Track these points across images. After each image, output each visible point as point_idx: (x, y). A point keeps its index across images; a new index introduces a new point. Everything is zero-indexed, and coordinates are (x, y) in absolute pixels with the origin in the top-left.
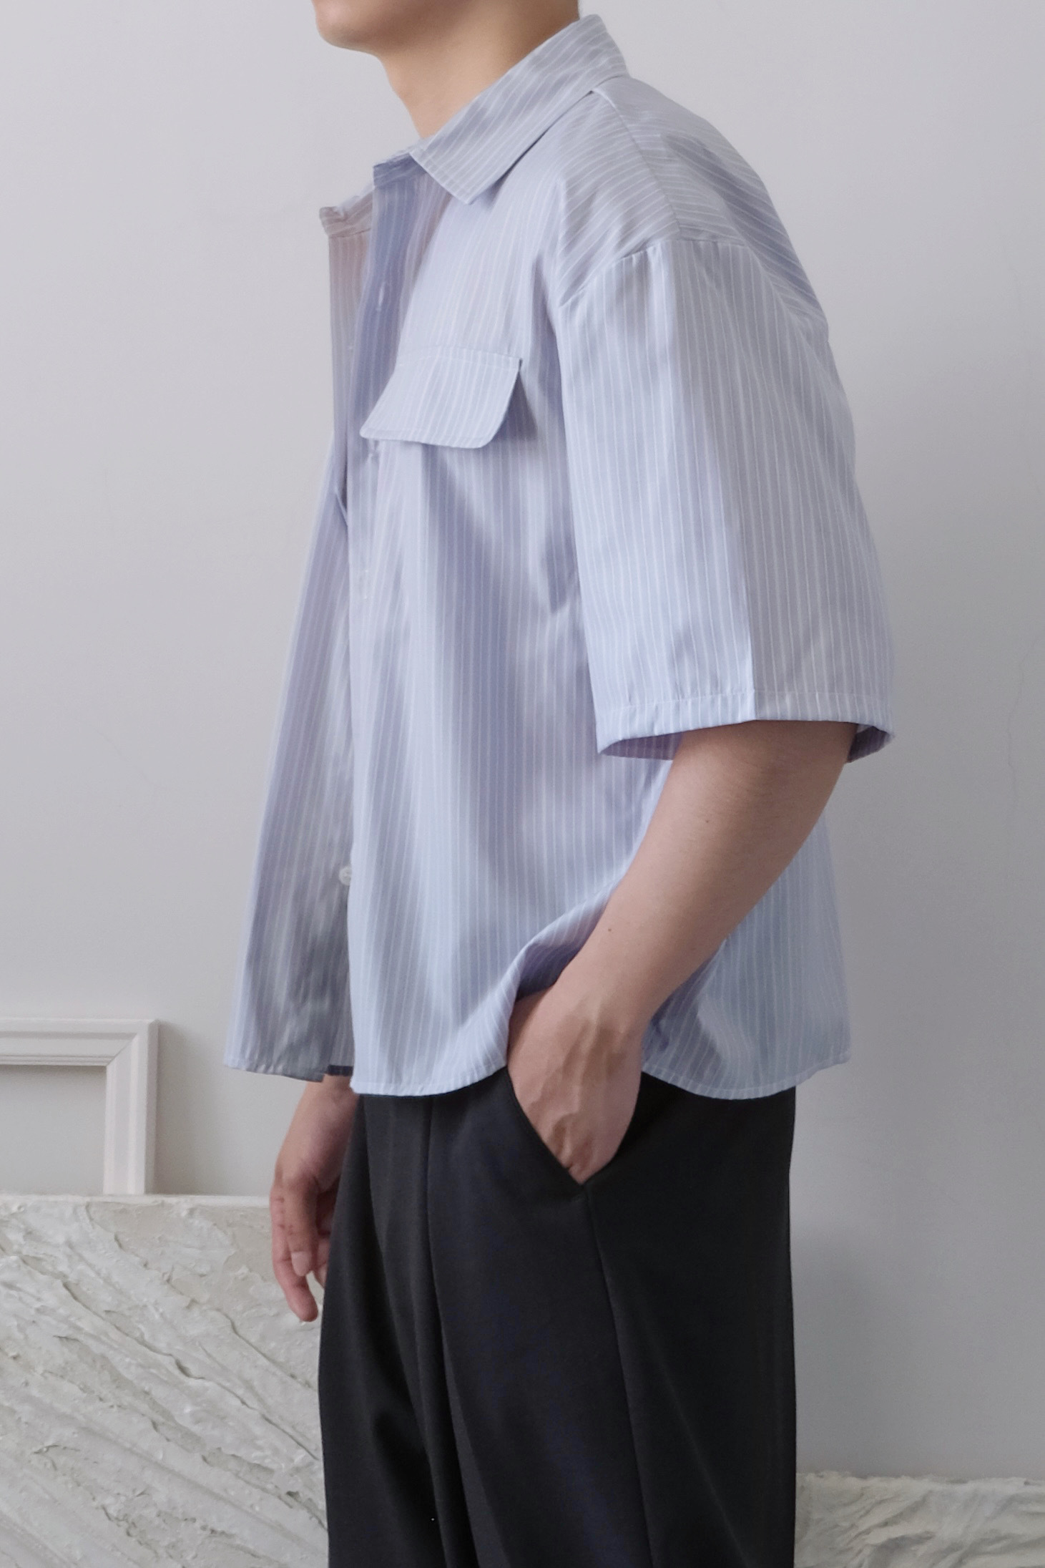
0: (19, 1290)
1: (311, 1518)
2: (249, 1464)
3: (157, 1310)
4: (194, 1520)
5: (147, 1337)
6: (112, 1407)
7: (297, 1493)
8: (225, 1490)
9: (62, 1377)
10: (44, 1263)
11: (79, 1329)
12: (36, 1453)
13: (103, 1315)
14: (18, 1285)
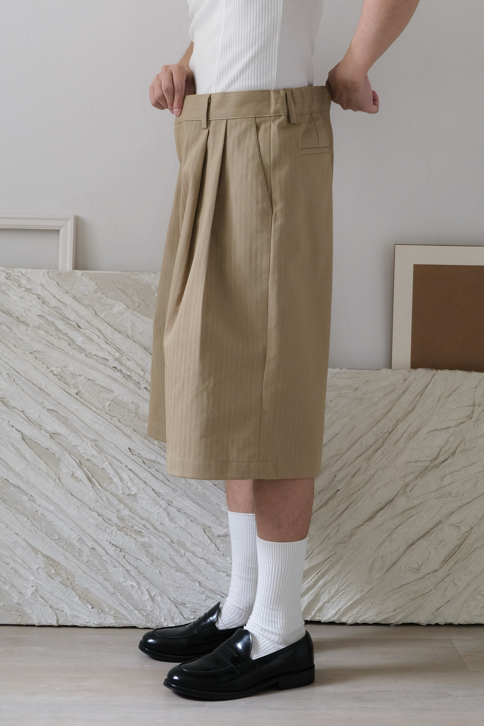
0: (25, 299)
1: (121, 375)
2: (101, 357)
3: (70, 306)
4: (83, 375)
5: (67, 316)
6: (55, 338)
7: (116, 367)
8: (93, 365)
9: (38, 328)
10: (33, 291)
11: (45, 312)
12: (29, 353)
13: (53, 308)
14: (24, 297)
